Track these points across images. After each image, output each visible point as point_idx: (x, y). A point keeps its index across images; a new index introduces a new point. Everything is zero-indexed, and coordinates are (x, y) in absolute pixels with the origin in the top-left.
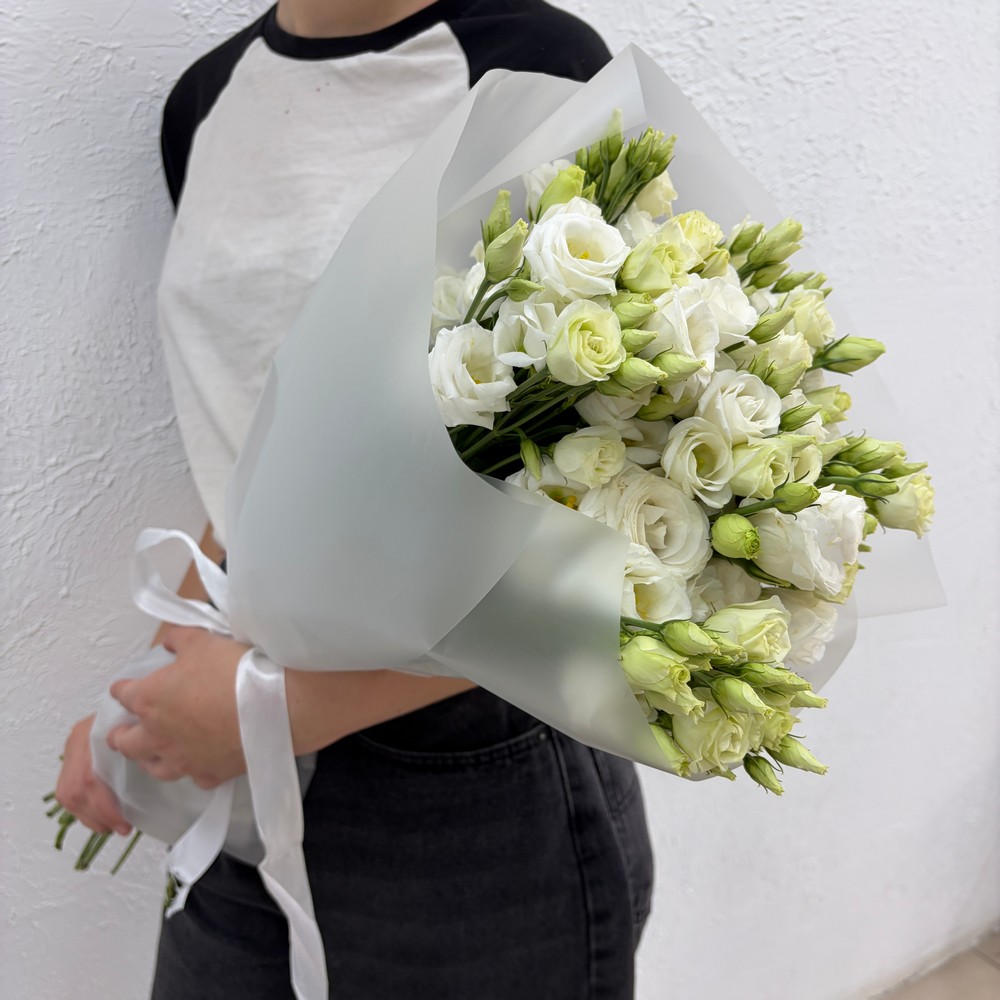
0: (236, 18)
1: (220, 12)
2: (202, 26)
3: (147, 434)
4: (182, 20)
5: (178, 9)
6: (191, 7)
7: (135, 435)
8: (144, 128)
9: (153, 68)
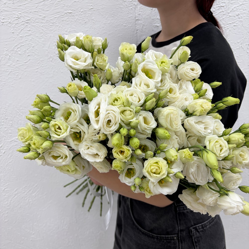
0: (28, 31)
1: (23, 30)
2: (18, 35)
3: (13, 140)
4: (12, 34)
5: (10, 31)
6: (14, 30)
7: (10, 141)
8: (4, 63)
9: (5, 48)
